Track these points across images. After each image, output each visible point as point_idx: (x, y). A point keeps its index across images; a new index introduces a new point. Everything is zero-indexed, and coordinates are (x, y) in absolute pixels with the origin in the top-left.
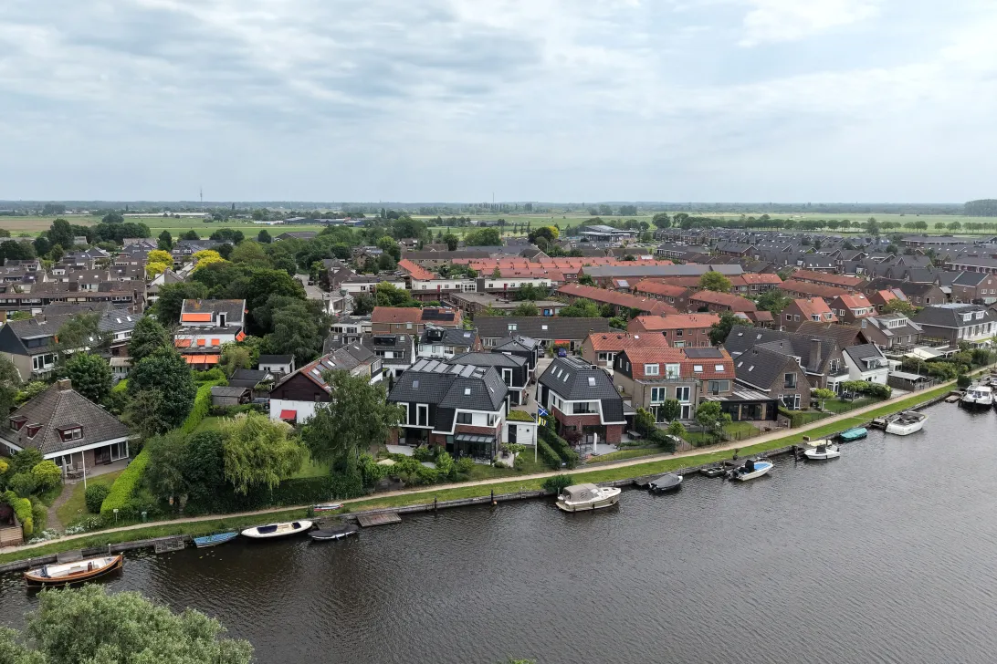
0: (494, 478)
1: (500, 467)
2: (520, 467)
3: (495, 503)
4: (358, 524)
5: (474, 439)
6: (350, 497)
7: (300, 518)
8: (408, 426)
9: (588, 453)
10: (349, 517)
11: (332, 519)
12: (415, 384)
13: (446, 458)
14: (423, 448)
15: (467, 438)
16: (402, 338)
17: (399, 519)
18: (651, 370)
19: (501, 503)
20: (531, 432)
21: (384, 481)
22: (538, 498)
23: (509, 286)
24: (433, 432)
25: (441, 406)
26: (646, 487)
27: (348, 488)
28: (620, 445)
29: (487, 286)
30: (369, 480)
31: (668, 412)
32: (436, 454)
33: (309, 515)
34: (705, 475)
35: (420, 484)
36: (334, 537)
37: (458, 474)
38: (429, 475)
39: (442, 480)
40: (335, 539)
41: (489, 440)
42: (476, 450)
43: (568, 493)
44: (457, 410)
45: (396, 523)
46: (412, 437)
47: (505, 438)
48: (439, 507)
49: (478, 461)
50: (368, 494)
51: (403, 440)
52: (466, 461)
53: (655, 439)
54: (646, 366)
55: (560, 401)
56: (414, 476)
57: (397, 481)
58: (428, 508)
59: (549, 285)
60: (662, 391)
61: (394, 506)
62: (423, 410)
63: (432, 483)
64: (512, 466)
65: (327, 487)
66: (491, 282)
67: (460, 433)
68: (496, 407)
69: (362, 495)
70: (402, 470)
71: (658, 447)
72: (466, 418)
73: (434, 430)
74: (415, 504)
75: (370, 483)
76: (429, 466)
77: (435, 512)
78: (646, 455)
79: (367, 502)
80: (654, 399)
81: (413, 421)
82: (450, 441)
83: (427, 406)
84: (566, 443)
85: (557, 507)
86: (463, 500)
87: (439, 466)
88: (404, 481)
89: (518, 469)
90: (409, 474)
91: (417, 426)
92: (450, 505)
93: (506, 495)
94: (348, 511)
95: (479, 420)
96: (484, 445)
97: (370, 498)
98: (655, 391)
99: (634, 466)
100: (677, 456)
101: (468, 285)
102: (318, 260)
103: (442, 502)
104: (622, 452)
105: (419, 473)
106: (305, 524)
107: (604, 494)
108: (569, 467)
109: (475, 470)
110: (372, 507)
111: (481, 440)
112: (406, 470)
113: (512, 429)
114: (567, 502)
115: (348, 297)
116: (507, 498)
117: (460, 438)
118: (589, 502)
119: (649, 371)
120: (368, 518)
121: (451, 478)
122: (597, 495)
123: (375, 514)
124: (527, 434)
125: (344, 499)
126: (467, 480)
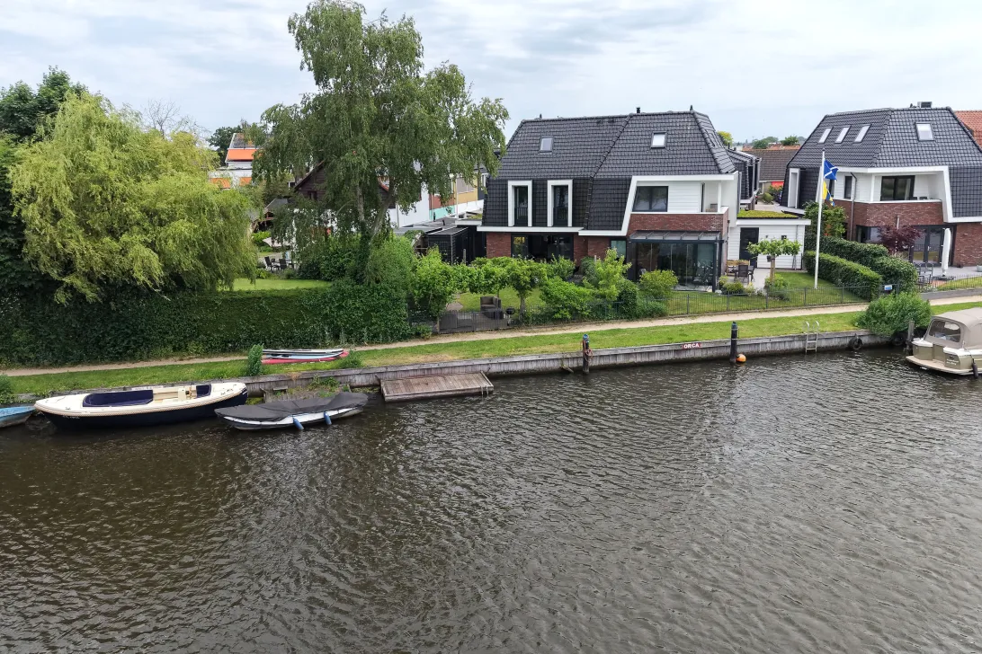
0: (727, 312)
1: (738, 293)
2: (785, 295)
3: (742, 357)
8: (530, 229)
10: (359, 380)
12: (546, 144)
13: (612, 261)
15: (656, 238)
17: (486, 384)
24: (582, 235)
25: (600, 175)
33: (252, 371)
35: (548, 318)
36: (288, 421)
37: (639, 302)
38: (573, 303)
44: (636, 179)
50: (418, 335)
52: (656, 277)
58: (566, 365)
61: (478, 360)
64: (765, 292)
67: (640, 232)
69: (405, 337)
72: (654, 195)
73: (585, 229)
74: (531, 353)
77: (583, 372)
79: (414, 351)
81: (540, 219)
83: (569, 181)
86: (659, 350)
88: (509, 312)
91: (550, 228)
93: (766, 344)
94: (358, 367)
95: (684, 201)
103: (602, 352)
109: (677, 299)
110: (421, 358)
116: (768, 348)
117: (639, 238)
120: (405, 383)
126: (661, 314)
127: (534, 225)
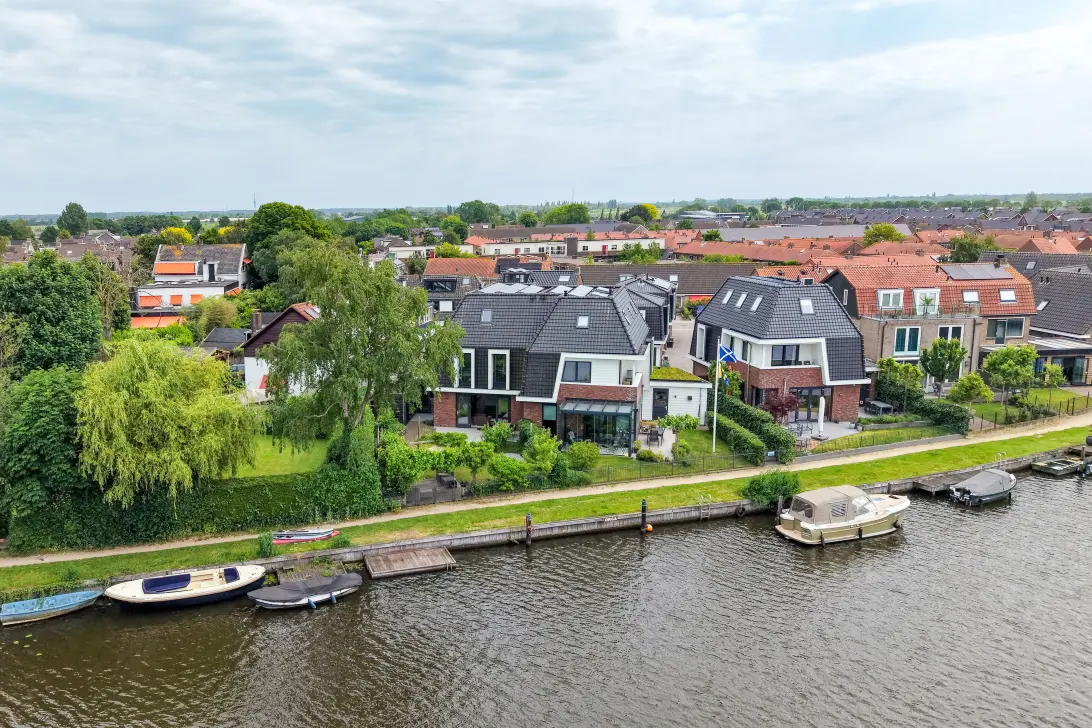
1: (647, 459)
3: (650, 527)
5: (596, 408)
6: (355, 515)
8: (473, 390)
9: (806, 436)
11: (310, 560)
12: (487, 316)
13: (545, 442)
14: (502, 427)
15: (582, 408)
17: (450, 560)
18: (890, 298)
20: (695, 399)
21: (422, 481)
23: (609, 249)
24: (518, 399)
25: (534, 349)
27: (350, 497)
28: (858, 423)
29: (580, 249)
30: (395, 482)
31: (939, 365)
32: (524, 438)
33: (261, 553)
34: (1046, 473)
35: (495, 489)
36: (304, 601)
37: (570, 472)
38: (513, 472)
39: (536, 483)
40: (308, 607)
41: (626, 409)
42: (594, 428)
43: (808, 510)
44: (564, 357)
45: (445, 569)
46: (481, 410)
47: (646, 412)
48: (534, 535)
49: (602, 451)
50: (390, 509)
54: (881, 293)
55: (745, 344)
58: (514, 537)
59: (662, 246)
60: (914, 332)
61: (441, 533)
62: (498, 358)
64: (671, 458)
66: (586, 244)
67: (568, 400)
68: (636, 348)
69: (379, 512)
72: (580, 370)
73: (522, 394)
75: (395, 487)
79: (390, 526)
81: (481, 382)
82: (550, 414)
84: (768, 415)
86: (584, 522)
87: (533, 455)
88: (464, 485)
90: (474, 469)
91: (490, 391)
95: (604, 373)
106: (249, 573)
107: (878, 509)
108: (779, 459)
109: (600, 465)
110: (396, 535)
111: (610, 409)
113: (661, 395)
116: (672, 517)
117: (569, 407)
118: (851, 523)
119: (886, 302)
120: (387, 560)
123: (403, 550)
124: (689, 402)
127: (476, 387)
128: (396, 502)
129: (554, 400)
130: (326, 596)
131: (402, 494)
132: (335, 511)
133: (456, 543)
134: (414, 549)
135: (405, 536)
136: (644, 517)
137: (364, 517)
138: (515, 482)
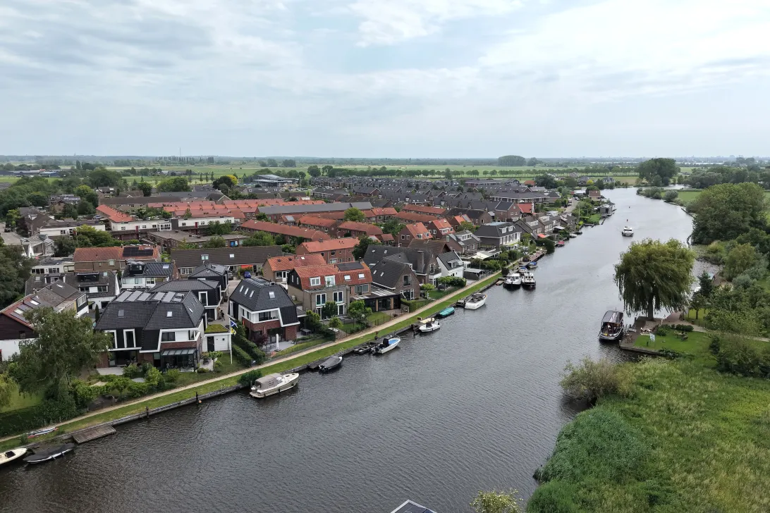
0: (197, 382)
1: (202, 372)
2: (219, 369)
3: (200, 401)
4: (75, 442)
5: (178, 353)
6: (64, 420)
7: (14, 447)
8: (116, 349)
9: (273, 350)
10: (65, 438)
11: (47, 442)
12: (121, 313)
13: (154, 372)
14: (133, 366)
15: (172, 353)
16: (105, 274)
17: (113, 430)
18: (315, 282)
19: (206, 400)
20: (226, 340)
21: (96, 400)
22: (236, 392)
23: (200, 224)
24: (141, 352)
25: (147, 329)
26: (317, 369)
27: (61, 413)
28: (296, 341)
29: (180, 224)
30: (82, 402)
31: (329, 311)
32: (145, 370)
33: (23, 443)
34: (358, 353)
35: (132, 397)
36: (50, 458)
37: (166, 384)
38: (140, 389)
39: (151, 391)
40: (52, 459)
41: (191, 352)
42: (180, 362)
43: (259, 384)
44: (161, 331)
45: (112, 434)
46: (121, 358)
47: (205, 348)
48: (151, 414)
49: (182, 371)
50: (81, 415)
51: (113, 363)
52: (171, 372)
53: (322, 332)
54: (311, 279)
55: (248, 313)
56: (126, 391)
57: (110, 398)
58: (141, 416)
59: (233, 222)
60: (324, 296)
61: (108, 420)
62: (129, 334)
63: (143, 395)
64: (212, 370)
65: (41, 414)
66: (184, 222)
67: (165, 350)
68: (195, 324)
69: (76, 417)
70: (113, 389)
71: (323, 338)
72: (171, 336)
73: (142, 349)
74: (127, 415)
75: (83, 404)
76: (139, 381)
78: (315, 345)
79: (82, 421)
80: (318, 303)
81: (121, 344)
82: (157, 357)
83: (133, 330)
84: (254, 344)
85: (251, 396)
86: (172, 405)
87: (149, 379)
88: (116, 398)
89: (218, 371)
90: (121, 391)
91: (126, 349)
92: (160, 411)
93: (208, 394)
94: (63, 433)
95: (181, 336)
96: (187, 356)
97: (84, 417)
98: (318, 297)
99: (307, 355)
100: (337, 342)
101: (164, 224)
102: (14, 208)
103: (153, 410)
104: (298, 345)
105: (130, 388)
106: (19, 452)
107: (286, 380)
108: (258, 363)
109: (180, 378)
110: (87, 425)
111: (185, 352)
112: (118, 387)
113: (211, 340)
114: (258, 391)
115: (48, 241)
116: (209, 396)
117: (165, 354)
118: (276, 387)
119: (314, 283)
120: (84, 436)
121: (160, 388)
122: (281, 382)
123: (90, 431)
124: (223, 343)
125: (58, 422)
126: (173, 387)
127: (118, 347)
128: (82, 411)
129: (158, 350)
130: (60, 454)
131: (86, 407)
132: (53, 419)
133: (115, 423)
134: (96, 429)
135: (90, 424)
136: (197, 398)
137: (69, 419)
138: (141, 393)
